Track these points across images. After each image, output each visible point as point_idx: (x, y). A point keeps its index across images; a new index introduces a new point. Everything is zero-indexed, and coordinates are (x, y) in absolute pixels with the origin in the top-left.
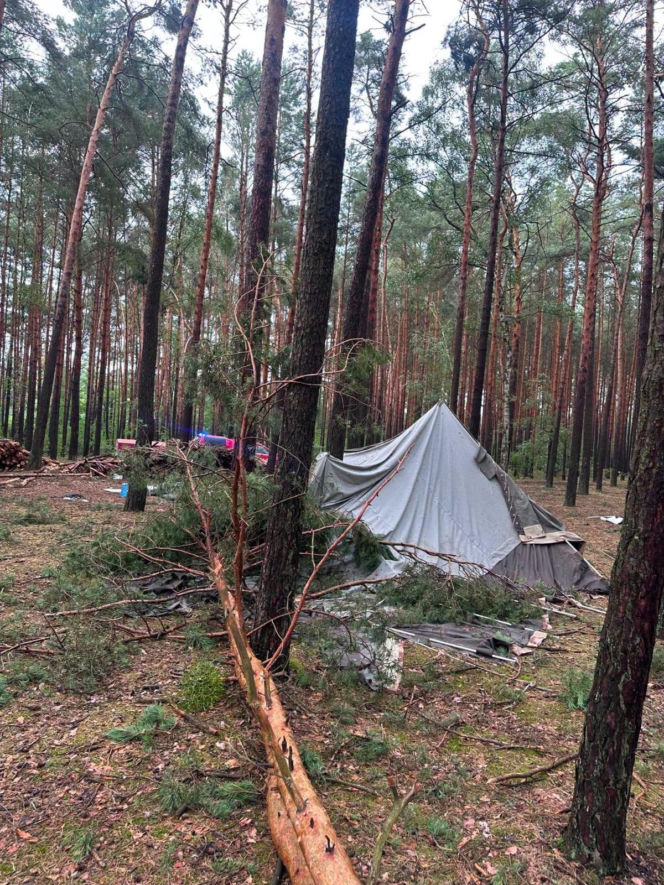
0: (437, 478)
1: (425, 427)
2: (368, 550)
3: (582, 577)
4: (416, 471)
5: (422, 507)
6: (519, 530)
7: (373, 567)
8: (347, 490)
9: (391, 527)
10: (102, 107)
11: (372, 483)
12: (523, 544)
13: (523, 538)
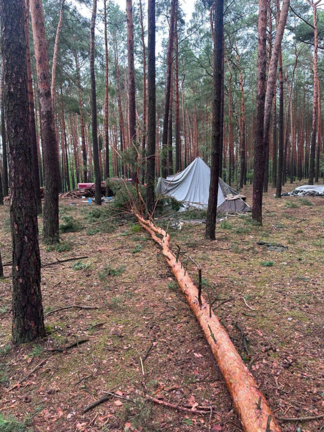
0: (198, 182)
1: (193, 165)
2: (176, 205)
3: (244, 208)
4: (191, 181)
5: (194, 191)
6: (225, 196)
7: (178, 209)
8: (169, 188)
9: (183, 199)
10: (56, 43)
11: (176, 185)
12: (227, 200)
13: (226, 198)
